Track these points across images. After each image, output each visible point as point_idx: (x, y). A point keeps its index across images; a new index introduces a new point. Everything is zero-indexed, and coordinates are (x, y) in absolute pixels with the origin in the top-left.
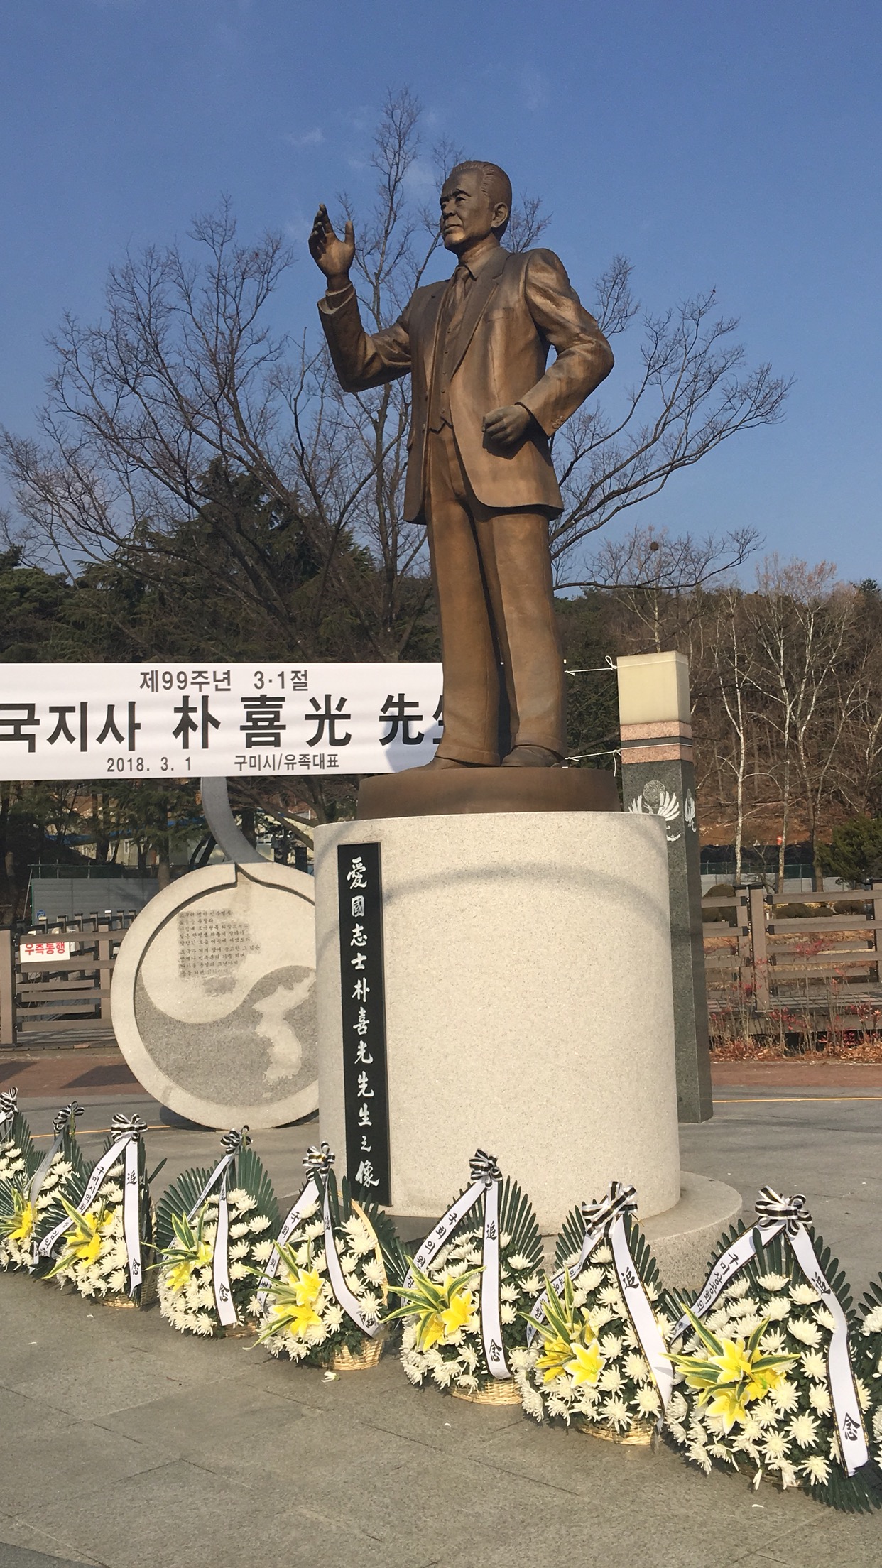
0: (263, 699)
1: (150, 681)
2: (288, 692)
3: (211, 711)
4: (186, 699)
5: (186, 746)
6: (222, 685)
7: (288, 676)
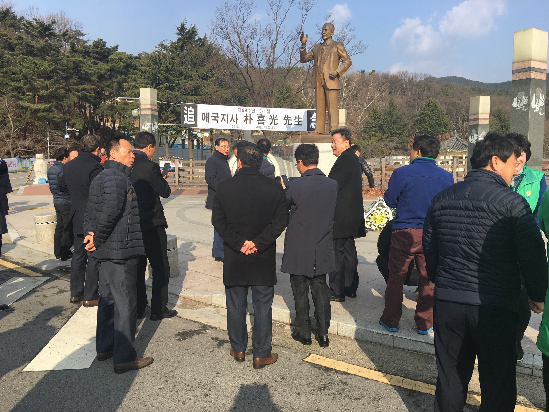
0: (261, 115)
1: (240, 110)
2: (266, 114)
3: (251, 117)
4: (246, 114)
5: (246, 123)
6: (253, 112)
7: (266, 110)
